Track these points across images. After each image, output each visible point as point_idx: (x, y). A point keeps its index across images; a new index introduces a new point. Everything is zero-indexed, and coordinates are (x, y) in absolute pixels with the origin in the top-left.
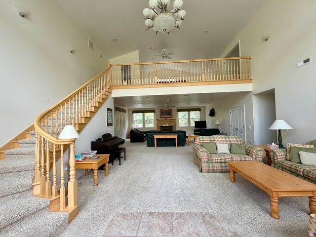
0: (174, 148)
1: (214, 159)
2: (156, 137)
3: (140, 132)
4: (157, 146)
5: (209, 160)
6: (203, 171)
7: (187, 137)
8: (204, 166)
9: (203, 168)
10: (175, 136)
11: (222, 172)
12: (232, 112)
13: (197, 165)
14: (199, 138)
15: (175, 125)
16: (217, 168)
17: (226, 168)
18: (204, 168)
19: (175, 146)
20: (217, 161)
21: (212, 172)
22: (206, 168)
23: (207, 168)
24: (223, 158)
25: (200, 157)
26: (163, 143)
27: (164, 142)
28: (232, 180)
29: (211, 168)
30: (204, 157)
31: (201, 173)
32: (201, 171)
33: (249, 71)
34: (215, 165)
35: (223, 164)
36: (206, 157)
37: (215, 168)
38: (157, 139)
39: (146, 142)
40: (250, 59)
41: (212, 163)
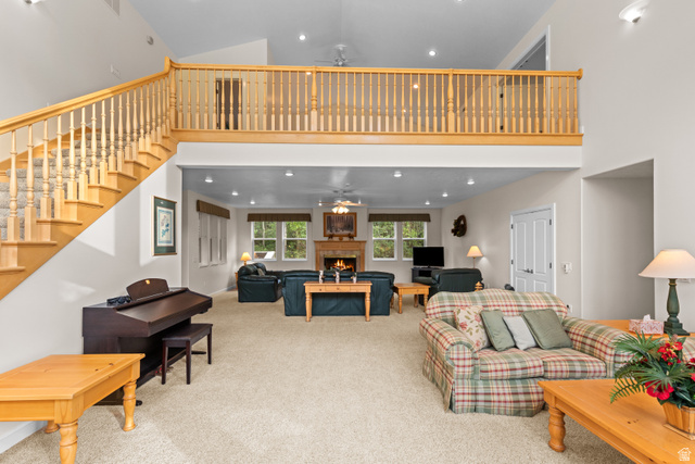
0: (359, 319)
1: (493, 367)
2: (310, 288)
3: (267, 273)
4: (313, 314)
5: (475, 371)
6: (458, 405)
7: (395, 290)
8: (462, 389)
9: (456, 398)
10: (366, 288)
11: (517, 413)
12: (516, 226)
13: (433, 381)
14: (441, 299)
15: (362, 257)
16: (502, 398)
17: (528, 397)
18: (461, 397)
19: (364, 314)
20: (499, 374)
21: (488, 411)
22: (466, 397)
23: (470, 397)
24: (518, 366)
25: (449, 363)
26: (328, 305)
27: (333, 303)
28: (557, 446)
29: (481, 398)
30: (461, 363)
31: (450, 415)
32: (451, 407)
33: (574, 111)
34: (494, 387)
35: (519, 384)
36: (467, 363)
37: (496, 398)
38: (314, 295)
39: (281, 302)
40: (579, 78)
41: (486, 380)
